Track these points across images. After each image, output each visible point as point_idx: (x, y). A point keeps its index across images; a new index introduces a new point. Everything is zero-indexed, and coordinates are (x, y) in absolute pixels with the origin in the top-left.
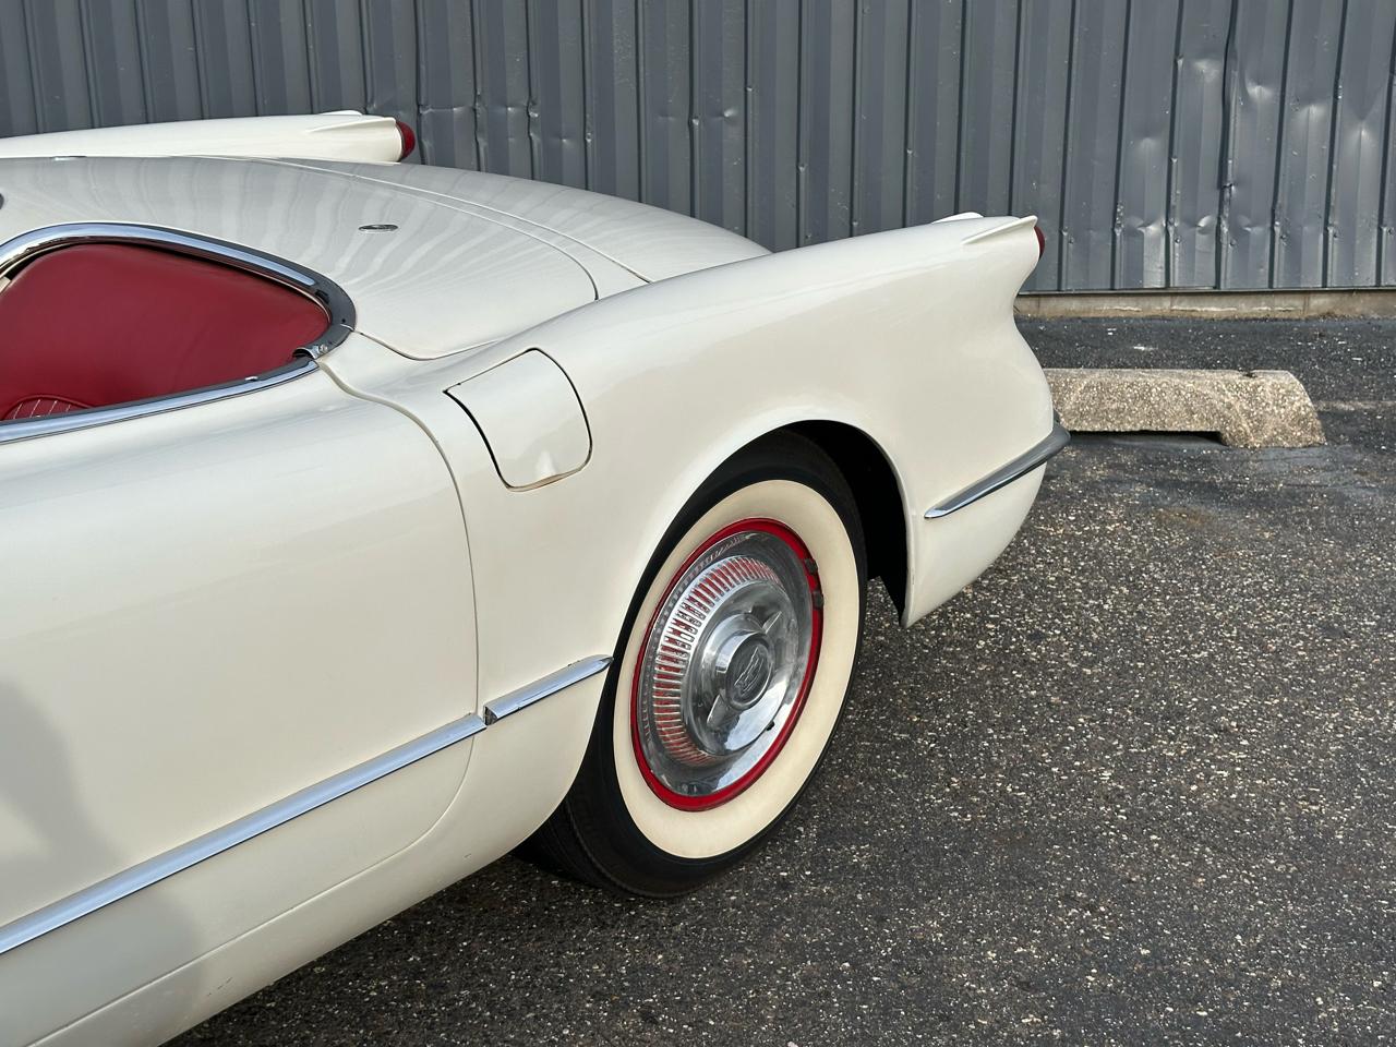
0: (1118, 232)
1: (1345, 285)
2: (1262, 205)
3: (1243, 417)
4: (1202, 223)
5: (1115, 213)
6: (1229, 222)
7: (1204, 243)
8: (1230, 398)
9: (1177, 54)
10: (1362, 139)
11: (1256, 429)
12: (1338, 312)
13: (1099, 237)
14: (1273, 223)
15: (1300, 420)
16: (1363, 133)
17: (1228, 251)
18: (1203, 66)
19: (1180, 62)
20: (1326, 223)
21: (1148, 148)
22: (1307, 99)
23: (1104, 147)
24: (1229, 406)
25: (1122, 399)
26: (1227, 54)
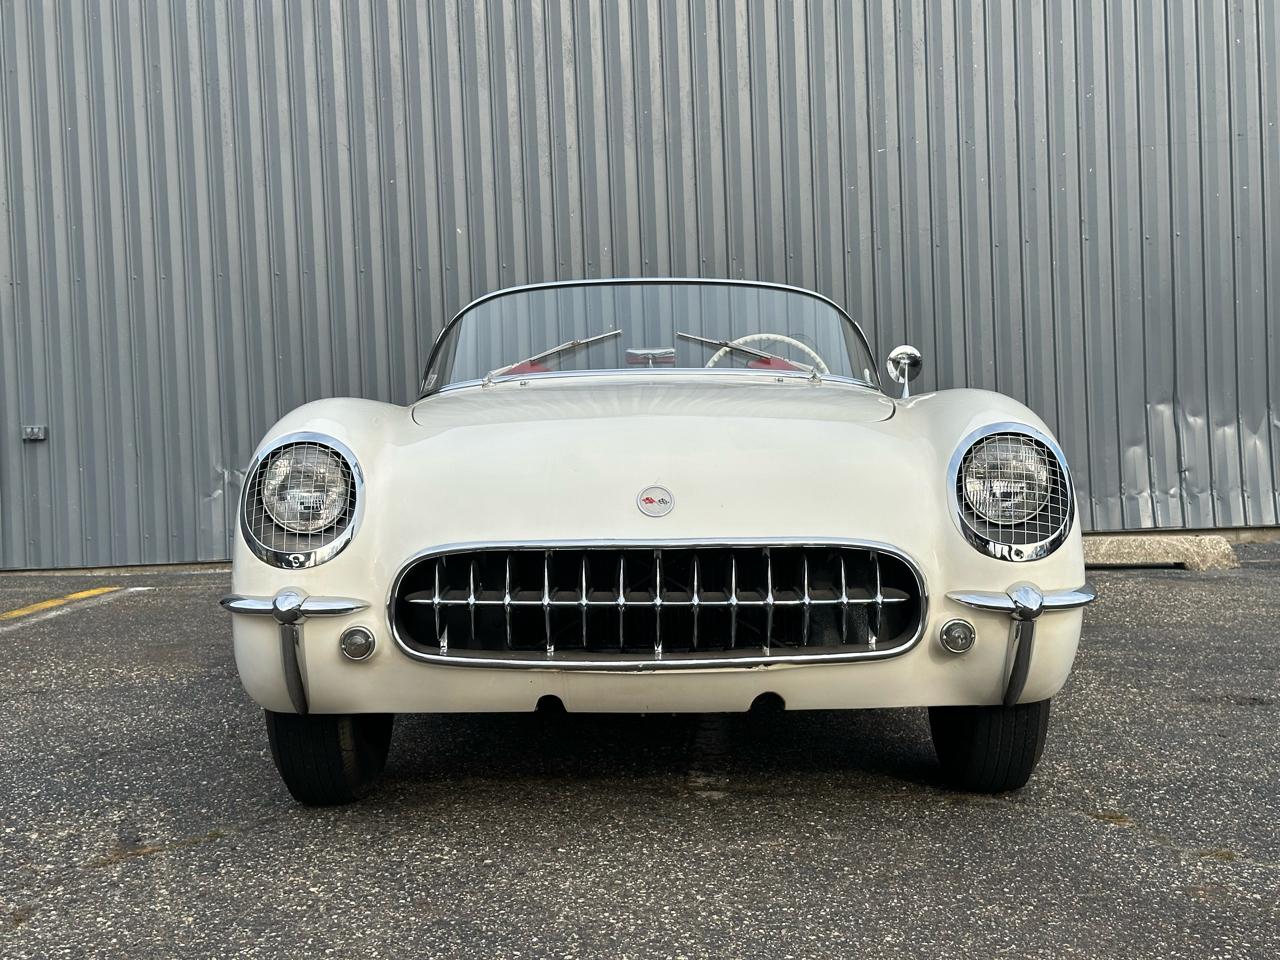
0: (1124, 498)
1: (1258, 524)
2: (1205, 480)
3: (1195, 555)
4: (1172, 492)
5: (1121, 487)
6: (1186, 490)
7: (1174, 503)
8: (1187, 546)
9: (1146, 402)
10: (1256, 444)
11: (1203, 561)
12: (1257, 541)
13: (1114, 501)
14: (1212, 490)
15: (1226, 556)
16: (1258, 443)
17: (1188, 508)
18: (1161, 408)
19: (1148, 406)
20: (1242, 490)
21: (1136, 453)
22: (1223, 423)
23: (1110, 450)
24: (1187, 550)
25: (1130, 547)
26: (1174, 401)
